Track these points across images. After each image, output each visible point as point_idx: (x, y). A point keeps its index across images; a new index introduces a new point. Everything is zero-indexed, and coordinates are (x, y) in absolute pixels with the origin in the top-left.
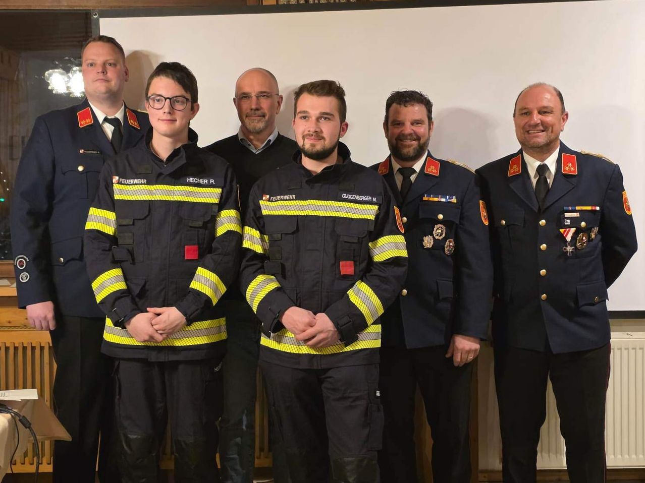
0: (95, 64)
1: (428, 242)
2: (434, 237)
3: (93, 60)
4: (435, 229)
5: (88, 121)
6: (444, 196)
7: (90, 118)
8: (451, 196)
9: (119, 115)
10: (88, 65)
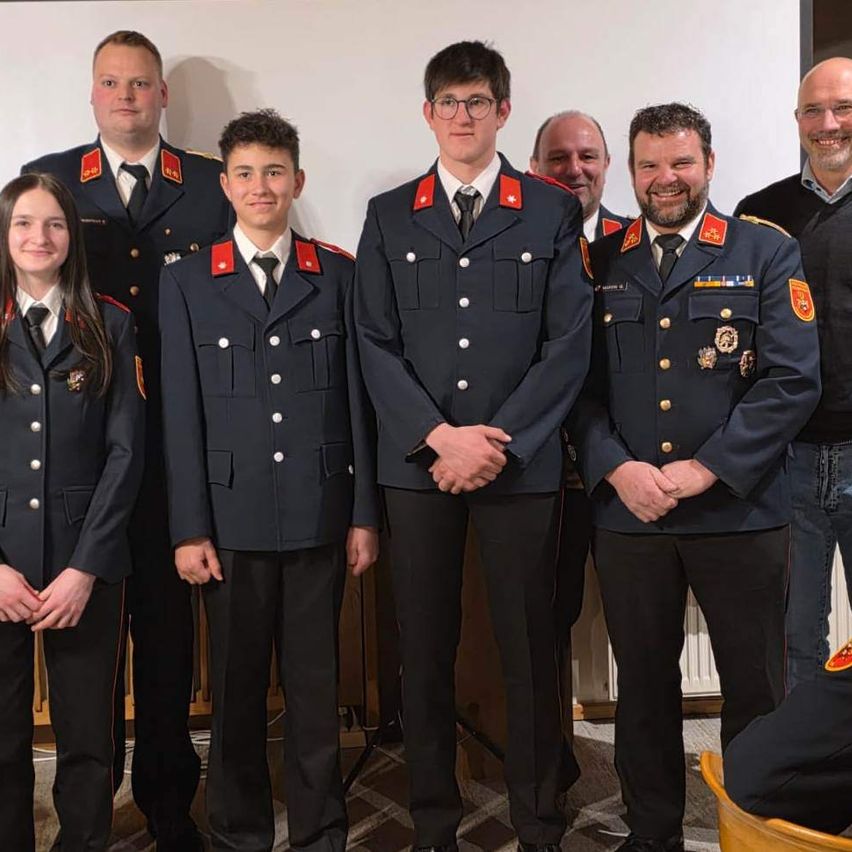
0: (115, 83)
1: (707, 358)
2: (717, 350)
3: (112, 76)
4: (718, 335)
5: (94, 170)
6: (730, 276)
7: (98, 167)
8: (743, 275)
9: (147, 160)
10: (103, 83)
